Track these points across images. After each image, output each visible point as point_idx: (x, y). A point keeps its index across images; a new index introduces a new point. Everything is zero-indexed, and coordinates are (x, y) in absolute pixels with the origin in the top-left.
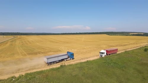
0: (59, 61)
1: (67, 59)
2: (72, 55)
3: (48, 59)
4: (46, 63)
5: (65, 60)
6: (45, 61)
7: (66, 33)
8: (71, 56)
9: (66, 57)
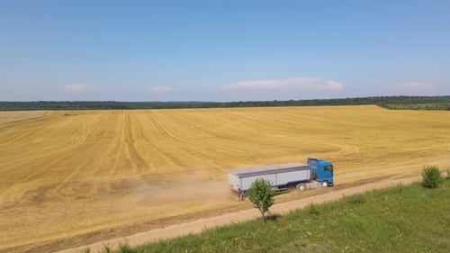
0: (280, 187)
1: (308, 185)
2: (325, 169)
3: (241, 176)
4: (234, 191)
5: (302, 187)
6: (232, 186)
7: (241, 102)
8: (323, 172)
9: (305, 175)
